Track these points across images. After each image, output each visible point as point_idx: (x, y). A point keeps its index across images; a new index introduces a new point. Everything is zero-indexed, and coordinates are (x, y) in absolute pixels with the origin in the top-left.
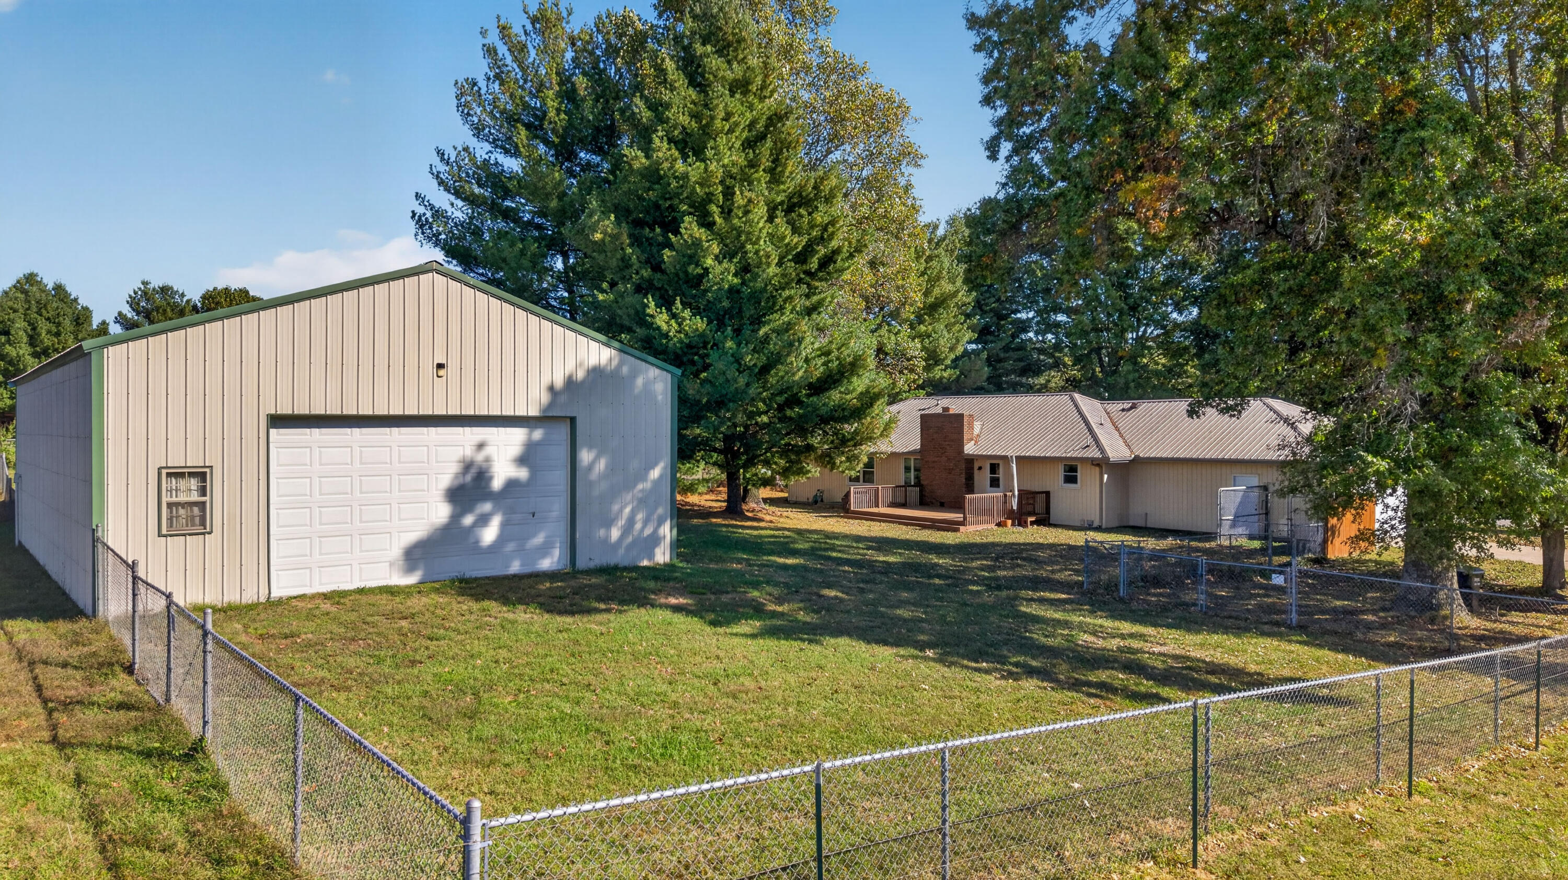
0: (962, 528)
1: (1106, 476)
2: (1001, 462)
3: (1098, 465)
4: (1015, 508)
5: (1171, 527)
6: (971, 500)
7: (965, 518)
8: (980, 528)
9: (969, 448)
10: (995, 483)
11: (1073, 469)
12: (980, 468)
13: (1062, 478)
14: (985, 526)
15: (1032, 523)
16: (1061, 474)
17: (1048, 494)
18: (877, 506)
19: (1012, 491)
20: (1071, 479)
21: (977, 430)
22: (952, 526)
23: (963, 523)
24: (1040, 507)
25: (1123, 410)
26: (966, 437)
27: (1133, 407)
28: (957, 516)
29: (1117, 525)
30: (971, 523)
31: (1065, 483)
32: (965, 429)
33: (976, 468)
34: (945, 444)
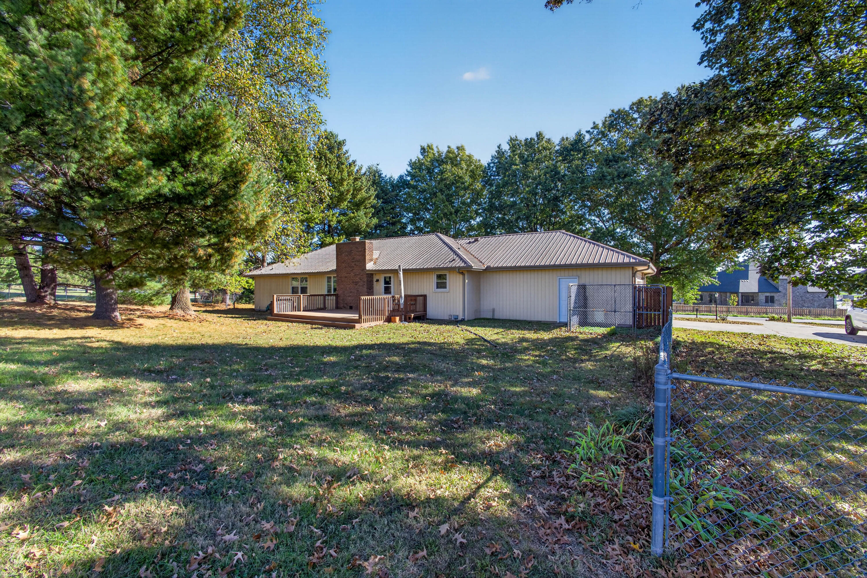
0: (357, 326)
1: (467, 280)
2: (391, 275)
3: (462, 273)
4: (402, 307)
6: (366, 301)
7: (360, 317)
8: (373, 324)
9: (370, 266)
10: (387, 290)
11: (444, 277)
12: (377, 281)
13: (434, 285)
14: (376, 323)
15: (414, 319)
16: (434, 280)
17: (425, 297)
19: (400, 294)
20: (441, 285)
21: (374, 256)
22: (349, 325)
23: (358, 321)
24: (419, 306)
25: (470, 243)
26: (367, 257)
27: (476, 240)
28: (356, 316)
29: (473, 318)
30: (366, 321)
31: (437, 288)
32: (367, 252)
33: (375, 280)
34: (353, 264)
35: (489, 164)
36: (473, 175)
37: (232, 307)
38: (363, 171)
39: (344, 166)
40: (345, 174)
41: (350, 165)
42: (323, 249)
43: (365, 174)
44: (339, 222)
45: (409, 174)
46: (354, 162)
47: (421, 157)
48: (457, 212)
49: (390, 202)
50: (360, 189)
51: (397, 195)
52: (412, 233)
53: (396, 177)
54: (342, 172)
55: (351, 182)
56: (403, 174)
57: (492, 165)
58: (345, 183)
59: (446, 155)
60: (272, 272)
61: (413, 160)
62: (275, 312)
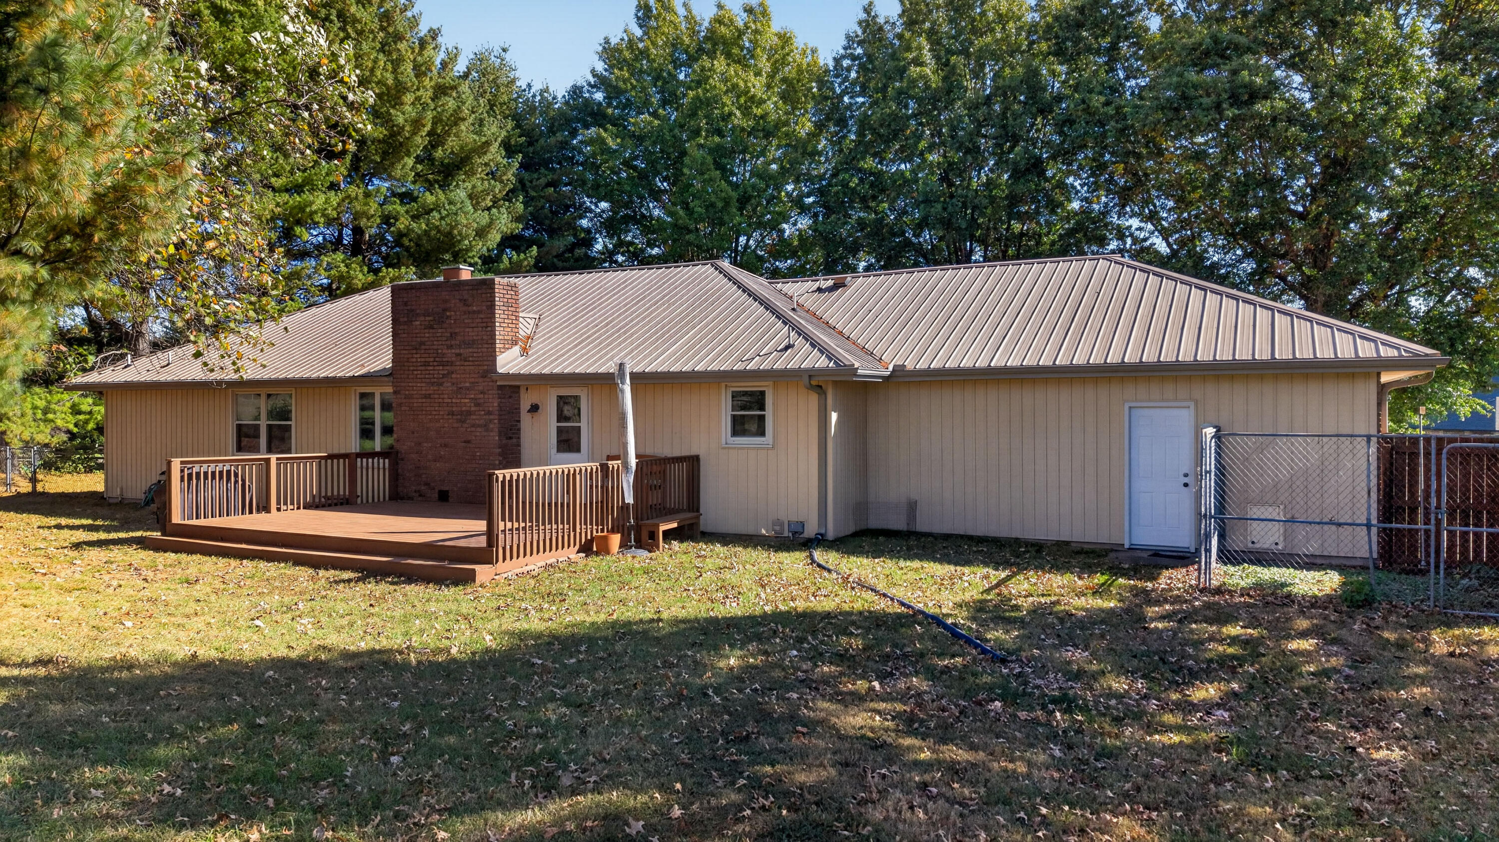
0: (483, 572)
1: (834, 416)
2: (582, 393)
3: (819, 389)
4: (629, 499)
5: (980, 531)
6: (510, 485)
7: (490, 534)
8: (537, 562)
9: (509, 360)
10: (568, 441)
11: (758, 400)
12: (534, 408)
13: (726, 424)
14: (551, 558)
15: (668, 535)
16: (725, 413)
17: (693, 462)
18: (264, 507)
19: (621, 456)
20: (749, 423)
21: (525, 328)
22: (452, 568)
23: (485, 556)
24: (676, 494)
25: (819, 290)
26: (500, 333)
27: (840, 285)
28: (475, 534)
29: (851, 529)
30: (513, 554)
31: (735, 433)
32: (499, 314)
33: (525, 405)
34: (450, 354)
35: (837, 61)
36: (790, 96)
37: (25, 487)
38: (461, 67)
39: (402, 46)
40: (408, 68)
41: (423, 43)
42: (343, 302)
43: (466, 76)
44: (388, 220)
45: (601, 82)
46: (434, 34)
47: (638, 32)
48: (744, 201)
49: (546, 163)
50: (457, 120)
51: (564, 145)
52: (607, 260)
53: (560, 90)
54: (396, 64)
55: (426, 95)
56: (581, 82)
57: (846, 63)
58: (408, 98)
59: (711, 31)
60: (165, 376)
61: (614, 41)
62: (177, 518)
